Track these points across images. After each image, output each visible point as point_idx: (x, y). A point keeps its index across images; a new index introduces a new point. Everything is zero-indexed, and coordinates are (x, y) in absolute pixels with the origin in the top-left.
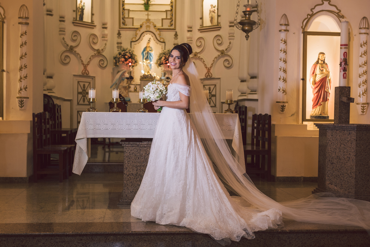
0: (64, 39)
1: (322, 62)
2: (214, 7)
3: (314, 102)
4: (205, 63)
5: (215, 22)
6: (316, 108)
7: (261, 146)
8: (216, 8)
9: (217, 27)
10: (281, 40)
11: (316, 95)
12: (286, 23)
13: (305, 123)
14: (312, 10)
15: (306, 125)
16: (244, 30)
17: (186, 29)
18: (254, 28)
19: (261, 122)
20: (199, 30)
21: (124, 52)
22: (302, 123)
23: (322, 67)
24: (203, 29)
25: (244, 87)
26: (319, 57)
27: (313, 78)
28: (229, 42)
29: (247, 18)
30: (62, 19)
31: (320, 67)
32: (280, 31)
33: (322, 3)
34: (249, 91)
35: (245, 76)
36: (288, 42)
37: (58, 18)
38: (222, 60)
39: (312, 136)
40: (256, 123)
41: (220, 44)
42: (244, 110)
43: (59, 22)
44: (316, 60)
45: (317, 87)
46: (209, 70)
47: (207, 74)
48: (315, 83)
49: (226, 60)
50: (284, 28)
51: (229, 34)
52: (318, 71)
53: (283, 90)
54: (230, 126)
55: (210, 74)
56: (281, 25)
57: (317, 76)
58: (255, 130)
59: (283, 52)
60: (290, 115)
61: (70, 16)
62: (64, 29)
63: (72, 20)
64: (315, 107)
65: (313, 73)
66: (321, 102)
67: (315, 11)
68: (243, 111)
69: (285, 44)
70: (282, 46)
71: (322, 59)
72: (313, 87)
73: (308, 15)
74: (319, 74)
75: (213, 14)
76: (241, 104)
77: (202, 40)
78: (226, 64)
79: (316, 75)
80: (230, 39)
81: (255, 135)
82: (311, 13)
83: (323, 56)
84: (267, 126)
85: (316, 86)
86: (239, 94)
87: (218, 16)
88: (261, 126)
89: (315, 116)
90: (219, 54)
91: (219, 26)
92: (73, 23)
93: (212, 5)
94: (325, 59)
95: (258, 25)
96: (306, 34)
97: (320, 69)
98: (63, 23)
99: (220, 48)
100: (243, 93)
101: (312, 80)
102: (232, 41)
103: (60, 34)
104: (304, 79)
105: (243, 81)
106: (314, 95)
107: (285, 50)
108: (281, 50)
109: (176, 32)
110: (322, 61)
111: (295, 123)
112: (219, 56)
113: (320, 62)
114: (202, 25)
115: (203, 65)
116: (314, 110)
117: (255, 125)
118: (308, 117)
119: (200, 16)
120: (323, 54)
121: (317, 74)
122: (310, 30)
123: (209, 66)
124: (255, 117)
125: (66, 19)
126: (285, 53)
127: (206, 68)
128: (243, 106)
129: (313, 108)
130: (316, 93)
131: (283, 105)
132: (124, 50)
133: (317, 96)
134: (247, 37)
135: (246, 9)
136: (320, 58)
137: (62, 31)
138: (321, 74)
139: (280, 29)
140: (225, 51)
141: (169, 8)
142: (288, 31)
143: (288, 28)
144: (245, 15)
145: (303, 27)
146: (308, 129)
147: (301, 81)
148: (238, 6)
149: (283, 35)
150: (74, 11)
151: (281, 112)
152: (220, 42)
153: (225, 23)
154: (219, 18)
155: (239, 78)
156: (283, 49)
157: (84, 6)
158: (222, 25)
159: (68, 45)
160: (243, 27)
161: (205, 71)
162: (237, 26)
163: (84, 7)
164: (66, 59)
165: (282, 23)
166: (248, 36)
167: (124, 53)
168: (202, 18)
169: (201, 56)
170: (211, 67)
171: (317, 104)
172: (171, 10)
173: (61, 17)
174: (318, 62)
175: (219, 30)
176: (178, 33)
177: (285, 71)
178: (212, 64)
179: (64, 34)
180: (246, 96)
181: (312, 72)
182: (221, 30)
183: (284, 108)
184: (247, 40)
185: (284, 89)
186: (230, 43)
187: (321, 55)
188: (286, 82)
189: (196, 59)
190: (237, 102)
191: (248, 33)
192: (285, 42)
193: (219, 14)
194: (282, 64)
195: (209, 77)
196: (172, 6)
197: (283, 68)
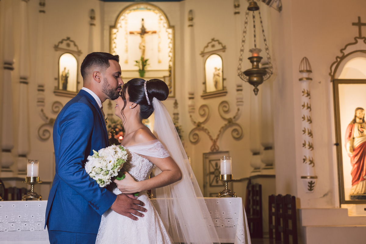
0: (42, 111)
1: (361, 121)
2: (219, 70)
3: (354, 176)
4: (211, 134)
5: (220, 87)
6: (358, 184)
7: (282, 240)
8: (220, 72)
9: (222, 93)
10: (303, 92)
11: (356, 166)
12: (308, 69)
13: (344, 206)
14: (342, 51)
15: (346, 210)
16: (251, 82)
17: (187, 96)
18: (264, 79)
19: (281, 206)
20: (202, 96)
21: (114, 124)
22: (340, 206)
23: (361, 127)
24: (207, 96)
25: (258, 160)
26: (356, 113)
27: (351, 143)
28: (236, 108)
29: (255, 67)
30: (41, 88)
31: (358, 127)
32: (301, 80)
33: (354, 41)
34: (263, 166)
35: (259, 147)
36: (312, 94)
37: (36, 88)
38: (230, 130)
39: (357, 226)
40: (274, 207)
41: (227, 112)
42: (258, 189)
43: (37, 92)
44: (353, 118)
45: (356, 155)
46: (215, 142)
47: (213, 147)
48: (353, 149)
49: (235, 130)
50: (305, 75)
51: (237, 99)
52: (356, 133)
53: (310, 161)
54: (229, 220)
55: (216, 147)
56: (301, 71)
57: (356, 140)
58: (274, 217)
59: (306, 108)
60: (322, 196)
61: (50, 85)
62: (44, 99)
63: (53, 89)
64: (356, 183)
65: (350, 136)
66: (364, 175)
67: (346, 52)
68: (257, 191)
69: (309, 97)
70: (305, 100)
71: (360, 117)
72: (352, 156)
73: (337, 57)
74: (358, 137)
75: (217, 77)
76: (255, 182)
77: (206, 109)
78: (235, 134)
79: (354, 138)
80: (238, 105)
81: (274, 223)
82: (340, 55)
83: (362, 112)
84: (290, 212)
85: (355, 153)
86: (252, 169)
87: (224, 79)
88: (281, 211)
89: (357, 196)
90: (226, 122)
91: (225, 91)
92: (55, 92)
93: (216, 68)
94: (365, 117)
95: (270, 74)
96: (336, 82)
97: (359, 130)
98: (41, 92)
99: (228, 116)
100: (257, 169)
101: (348, 145)
102: (240, 107)
103: (38, 106)
104: (338, 144)
105: (256, 153)
106: (354, 165)
107: (309, 106)
108: (304, 106)
109: (176, 101)
110: (360, 119)
111: (330, 207)
112: (226, 125)
113: (358, 120)
114: (205, 91)
115: (208, 137)
116: (355, 187)
117: (273, 210)
118: (347, 198)
119: (202, 81)
120: (361, 109)
121: (355, 136)
122: (341, 77)
123: (215, 137)
124: (272, 198)
125: (46, 88)
126: (309, 109)
127: (212, 139)
128: (257, 184)
129: (353, 184)
130: (356, 163)
131: (312, 182)
132: (115, 122)
133: (358, 168)
134: (256, 91)
135: (253, 55)
136: (358, 115)
137: (41, 101)
138: (362, 137)
139: (300, 77)
140: (233, 120)
141: (167, 74)
142: (311, 79)
143: (311, 76)
144: (252, 62)
145: (332, 74)
146: (349, 215)
147: (335, 148)
148: (242, 50)
149: (305, 85)
150: (56, 79)
151: (309, 192)
152: (226, 109)
153: (231, 87)
154: (225, 82)
155: (252, 151)
156: (306, 104)
157: (68, 73)
158: (229, 89)
159: (47, 118)
160: (249, 78)
161: (211, 144)
162: (242, 77)
163: (68, 75)
164: (45, 133)
165: (302, 69)
166: (258, 90)
167: (114, 126)
168: (205, 83)
169: (205, 126)
170: (217, 139)
171: (358, 179)
172: (170, 76)
173: (40, 86)
174: (354, 121)
175: (225, 95)
176: (178, 102)
177: (310, 134)
178: (218, 136)
179: (43, 106)
180: (259, 171)
181: (348, 134)
182: (228, 95)
183: (313, 185)
184: (256, 94)
185: (311, 159)
186: (238, 110)
187: (359, 111)
188: (313, 148)
189: (200, 130)
190: (250, 179)
191: (257, 86)
192: (308, 94)
193: (225, 77)
194: (306, 125)
195: (215, 151)
196: (170, 71)
197: (308, 130)
